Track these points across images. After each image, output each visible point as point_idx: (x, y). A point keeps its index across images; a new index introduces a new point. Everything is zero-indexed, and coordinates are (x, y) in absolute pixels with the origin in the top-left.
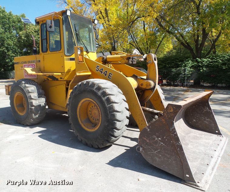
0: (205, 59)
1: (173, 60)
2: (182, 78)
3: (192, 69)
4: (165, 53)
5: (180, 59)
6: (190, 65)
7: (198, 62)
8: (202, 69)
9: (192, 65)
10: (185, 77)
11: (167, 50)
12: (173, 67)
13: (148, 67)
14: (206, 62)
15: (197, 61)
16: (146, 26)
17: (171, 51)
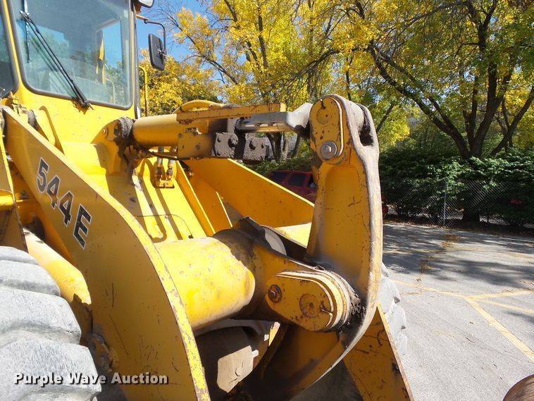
0: (493, 161)
1: (413, 159)
2: (435, 204)
3: (459, 183)
4: (393, 143)
5: (430, 157)
6: (455, 173)
7: (476, 167)
8: (488, 183)
9: (459, 173)
10: (442, 201)
11: (397, 136)
12: (412, 176)
13: (321, 183)
14: (498, 167)
15: (472, 164)
16: (352, 85)
17: (406, 140)
